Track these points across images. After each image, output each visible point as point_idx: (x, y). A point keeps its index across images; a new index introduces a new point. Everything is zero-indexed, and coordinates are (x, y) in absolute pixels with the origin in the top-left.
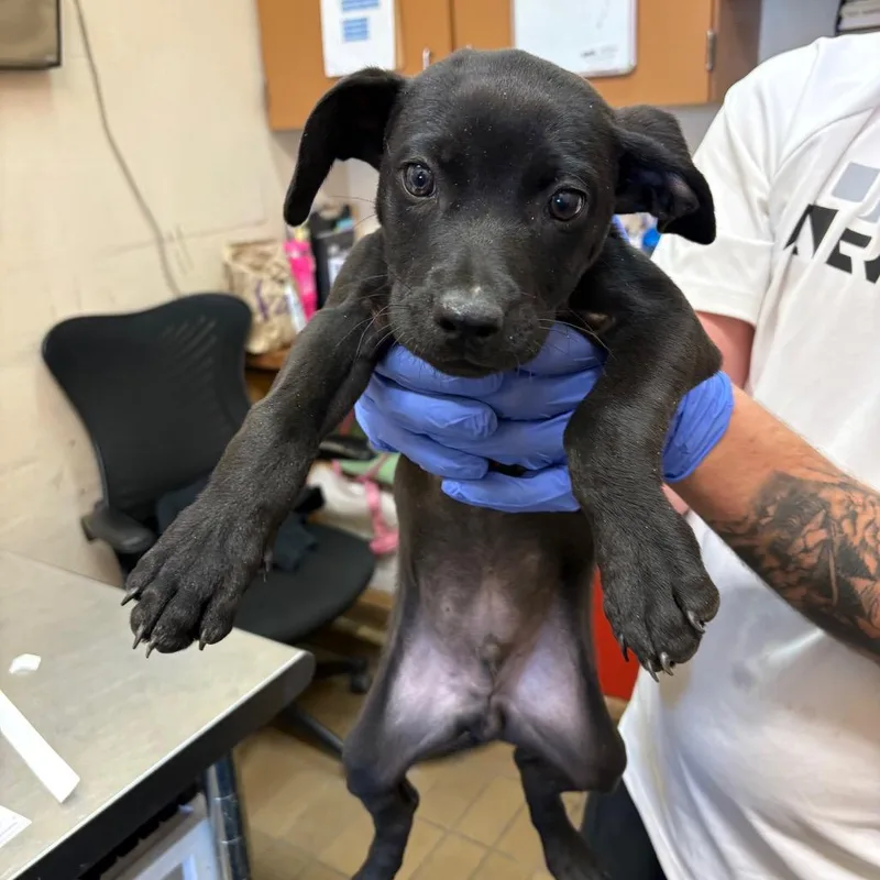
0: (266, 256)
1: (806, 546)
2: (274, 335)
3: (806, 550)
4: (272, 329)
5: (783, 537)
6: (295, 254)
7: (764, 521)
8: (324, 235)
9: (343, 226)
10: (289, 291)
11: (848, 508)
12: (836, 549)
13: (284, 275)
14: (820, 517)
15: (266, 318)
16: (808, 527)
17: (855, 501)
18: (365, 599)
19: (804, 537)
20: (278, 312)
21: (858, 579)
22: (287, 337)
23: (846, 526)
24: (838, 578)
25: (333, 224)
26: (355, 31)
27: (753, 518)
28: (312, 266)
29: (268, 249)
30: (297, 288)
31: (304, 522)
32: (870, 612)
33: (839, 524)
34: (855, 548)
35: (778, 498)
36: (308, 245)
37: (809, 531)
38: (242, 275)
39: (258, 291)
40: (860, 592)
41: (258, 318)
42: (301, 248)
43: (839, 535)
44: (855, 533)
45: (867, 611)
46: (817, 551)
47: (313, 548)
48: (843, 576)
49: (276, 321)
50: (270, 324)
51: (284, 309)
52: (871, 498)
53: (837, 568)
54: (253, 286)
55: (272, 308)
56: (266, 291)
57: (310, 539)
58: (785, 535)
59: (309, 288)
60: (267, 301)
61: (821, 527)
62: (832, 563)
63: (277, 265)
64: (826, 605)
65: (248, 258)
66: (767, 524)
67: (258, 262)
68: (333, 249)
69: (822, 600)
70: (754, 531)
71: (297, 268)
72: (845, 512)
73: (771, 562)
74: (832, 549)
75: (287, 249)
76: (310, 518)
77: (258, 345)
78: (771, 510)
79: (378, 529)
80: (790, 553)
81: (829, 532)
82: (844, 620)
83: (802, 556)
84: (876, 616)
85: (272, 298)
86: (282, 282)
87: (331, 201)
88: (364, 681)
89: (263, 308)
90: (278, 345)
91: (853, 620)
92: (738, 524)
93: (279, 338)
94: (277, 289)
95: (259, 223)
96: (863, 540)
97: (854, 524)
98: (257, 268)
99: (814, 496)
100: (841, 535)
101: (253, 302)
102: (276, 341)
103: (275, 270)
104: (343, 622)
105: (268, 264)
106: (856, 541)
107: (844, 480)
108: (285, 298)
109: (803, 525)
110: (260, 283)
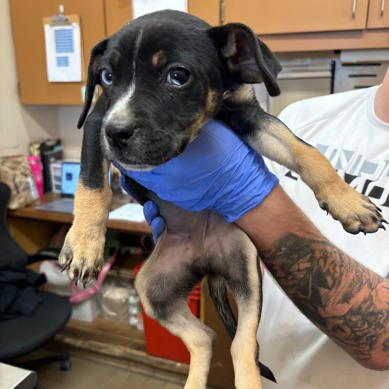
0: (18, 163)
1: (299, 269)
2: (22, 200)
3: (299, 270)
4: (20, 198)
5: (288, 262)
6: (33, 162)
7: (279, 253)
8: (48, 153)
9: (57, 149)
10: (30, 180)
11: (324, 253)
12: (314, 272)
13: (28, 172)
14: (308, 257)
15: (18, 192)
16: (302, 260)
17: (328, 251)
18: (69, 325)
19: (299, 264)
20: (24, 190)
21: (322, 288)
22: (28, 201)
23: (321, 262)
24: (312, 286)
25: (52, 148)
26: (63, 62)
27: (274, 250)
28: (42, 168)
29: (20, 159)
30: (34, 178)
31: (36, 291)
32: (325, 304)
33: (318, 261)
34: (324, 273)
35: (288, 244)
36: (39, 158)
37: (302, 262)
38: (6, 172)
39: (14, 180)
40: (322, 294)
41: (14, 192)
42: (36, 160)
43: (317, 266)
44: (325, 266)
45: (324, 303)
46: (304, 272)
47: (41, 303)
48: (315, 286)
49: (23, 194)
50: (19, 195)
51: (27, 188)
52: (335, 249)
53: (313, 282)
54: (12, 177)
55: (21, 188)
56: (18, 180)
57: (39, 299)
58: (289, 262)
59: (40, 178)
60: (18, 184)
61: (308, 261)
62: (311, 278)
63: (24, 167)
64: (304, 299)
65: (9, 164)
66: (280, 255)
67: (14, 166)
68: (52, 160)
69: (302, 296)
70: (274, 257)
71: (33, 169)
72: (322, 255)
73: (281, 274)
74: (312, 272)
75: (29, 160)
76: (40, 288)
77: (14, 205)
78: (283, 249)
79: (74, 291)
80: (290, 270)
81: (312, 264)
82: (311, 308)
83: (296, 273)
84: (328, 307)
85: (21, 183)
86: (26, 175)
87: (51, 137)
88: (67, 364)
89: (17, 187)
90: (24, 205)
91: (316, 308)
92: (266, 252)
93: (24, 202)
94: (24, 179)
95: (16, 147)
96: (328, 269)
97: (325, 262)
98: (13, 169)
99: (307, 246)
100: (318, 266)
101: (11, 185)
102: (23, 203)
103: (23, 170)
104: (58, 336)
105: (20, 167)
106: (325, 270)
107: (324, 240)
108: (28, 183)
109: (299, 259)
110: (15, 176)
